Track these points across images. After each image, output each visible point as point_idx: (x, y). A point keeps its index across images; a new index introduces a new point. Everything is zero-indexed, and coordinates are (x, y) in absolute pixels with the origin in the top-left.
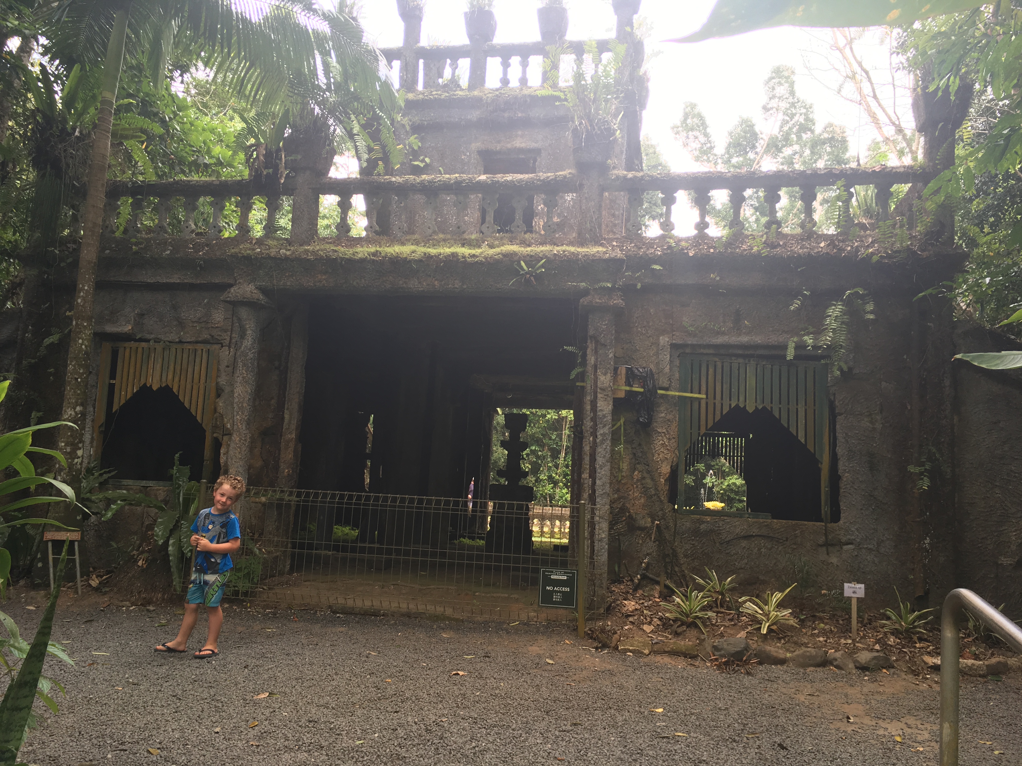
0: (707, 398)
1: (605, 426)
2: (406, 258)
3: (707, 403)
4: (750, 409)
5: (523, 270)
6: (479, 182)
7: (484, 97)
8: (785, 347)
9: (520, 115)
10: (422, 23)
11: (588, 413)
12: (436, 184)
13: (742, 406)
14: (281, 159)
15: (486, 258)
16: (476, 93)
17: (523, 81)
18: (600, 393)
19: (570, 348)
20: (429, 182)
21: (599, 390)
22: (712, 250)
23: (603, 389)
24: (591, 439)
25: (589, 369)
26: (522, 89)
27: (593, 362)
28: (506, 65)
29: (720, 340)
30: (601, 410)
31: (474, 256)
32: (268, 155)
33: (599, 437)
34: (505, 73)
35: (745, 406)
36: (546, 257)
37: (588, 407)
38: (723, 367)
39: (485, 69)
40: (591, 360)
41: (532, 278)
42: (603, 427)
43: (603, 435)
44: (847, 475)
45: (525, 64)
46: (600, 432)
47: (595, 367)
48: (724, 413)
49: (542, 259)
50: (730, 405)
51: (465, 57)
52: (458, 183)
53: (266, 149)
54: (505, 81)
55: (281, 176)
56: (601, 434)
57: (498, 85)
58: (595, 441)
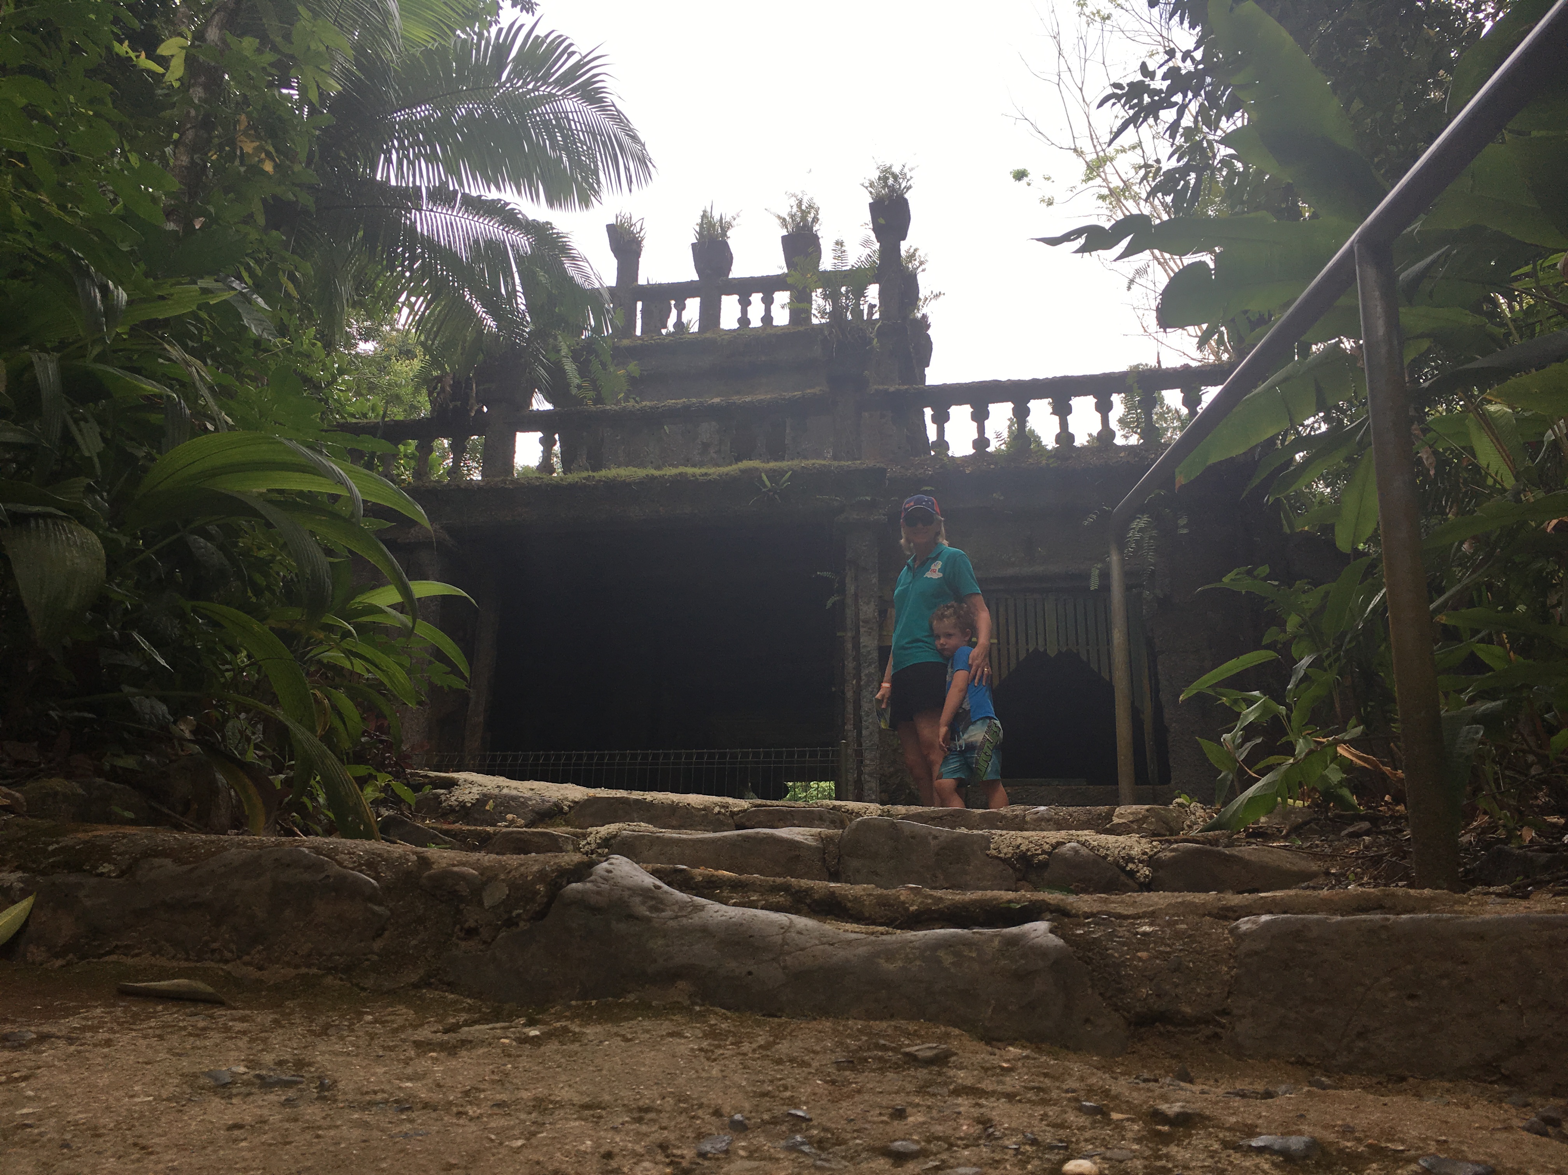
0: (999, 643)
1: (870, 665)
2: (624, 481)
3: (999, 650)
4: (1052, 653)
5: (765, 486)
6: (712, 406)
7: (719, 339)
8: (1087, 577)
9: (763, 359)
10: (640, 259)
11: (850, 652)
12: (660, 410)
13: (1042, 650)
14: (472, 389)
15: (719, 475)
16: (708, 335)
17: (767, 318)
18: (863, 627)
19: (825, 574)
20: (650, 408)
21: (861, 623)
22: (992, 466)
23: (866, 622)
24: (854, 682)
25: (849, 601)
26: (765, 329)
27: (853, 591)
28: (745, 303)
29: (1010, 572)
30: (865, 646)
31: (706, 474)
32: (456, 385)
33: (863, 677)
34: (744, 312)
35: (1046, 650)
36: (792, 470)
37: (849, 646)
38: (1015, 605)
39: (720, 309)
40: (851, 589)
41: (777, 496)
42: (868, 666)
43: (869, 675)
44: (1174, 725)
45: (768, 301)
46: (865, 672)
47: (856, 596)
48: (1021, 659)
49: (787, 472)
50: (1028, 650)
51: (694, 297)
52: (687, 408)
53: (453, 378)
54: (744, 320)
55: (472, 408)
56: (866, 675)
57: (736, 326)
58: (858, 682)
